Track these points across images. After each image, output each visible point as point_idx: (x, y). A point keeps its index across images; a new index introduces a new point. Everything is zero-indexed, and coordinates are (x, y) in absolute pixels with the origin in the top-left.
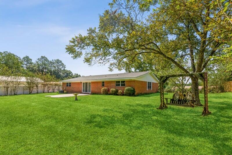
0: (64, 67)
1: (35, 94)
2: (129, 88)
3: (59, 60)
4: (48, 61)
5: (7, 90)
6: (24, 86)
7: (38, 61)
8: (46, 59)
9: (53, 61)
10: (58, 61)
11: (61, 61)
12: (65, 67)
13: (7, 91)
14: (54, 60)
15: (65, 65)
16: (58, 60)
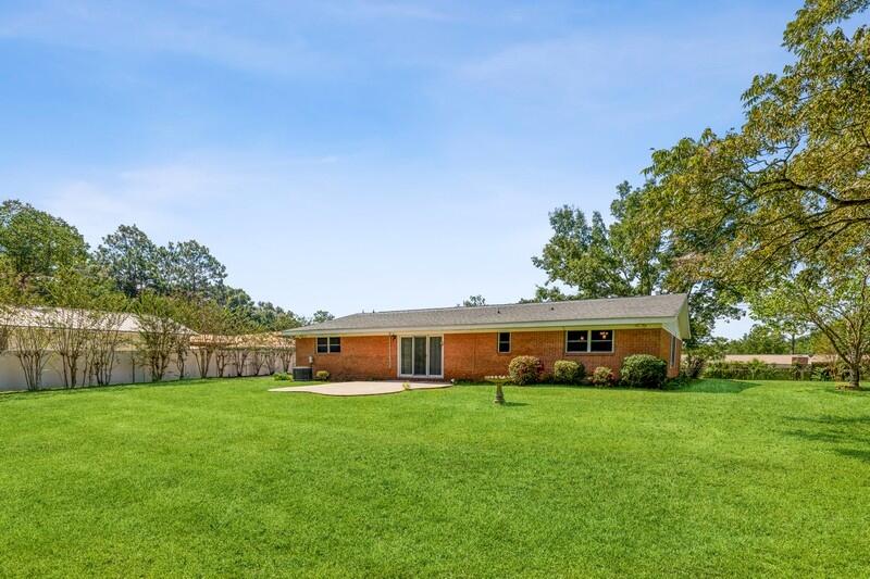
0: (220, 275)
1: (173, 382)
2: (649, 357)
3: (197, 246)
4: (152, 248)
5: (74, 365)
6: (134, 348)
7: (106, 246)
8: (142, 241)
9: (171, 247)
10: (193, 250)
11: (204, 251)
12: (226, 276)
13: (73, 368)
14: (175, 246)
15: (224, 268)
16: (193, 245)
